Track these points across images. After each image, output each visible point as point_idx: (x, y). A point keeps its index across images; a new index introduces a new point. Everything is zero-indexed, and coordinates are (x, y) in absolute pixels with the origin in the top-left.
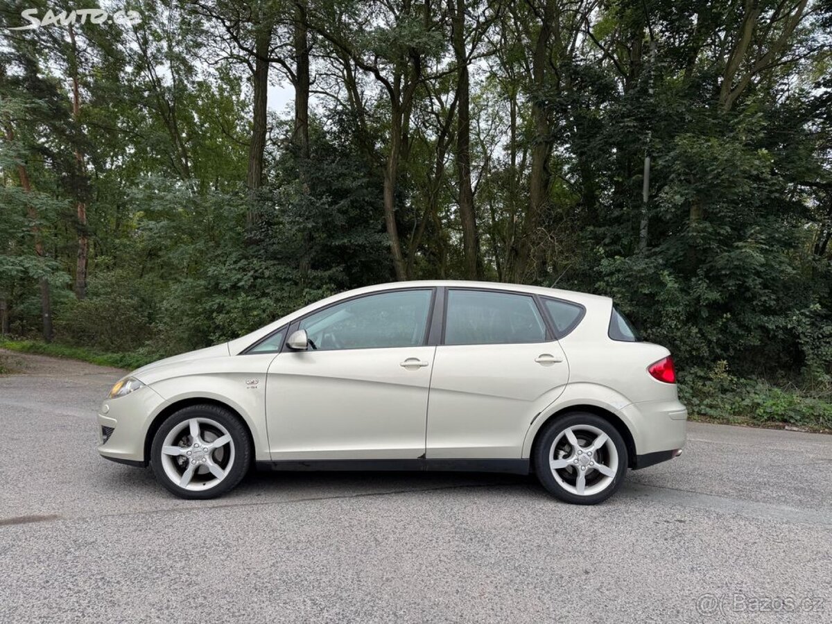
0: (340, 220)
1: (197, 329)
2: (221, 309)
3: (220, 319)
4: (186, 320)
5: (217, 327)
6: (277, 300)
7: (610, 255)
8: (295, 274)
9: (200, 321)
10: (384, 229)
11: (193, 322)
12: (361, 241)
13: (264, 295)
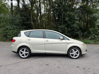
0: (25, 20)
1: (5, 35)
2: (8, 32)
3: (8, 33)
4: (3, 34)
5: (8, 34)
6: (17, 31)
7: (59, 25)
8: (19, 27)
9: (5, 34)
10: (31, 21)
11: (4, 34)
12: (28, 23)
13: (15, 30)
